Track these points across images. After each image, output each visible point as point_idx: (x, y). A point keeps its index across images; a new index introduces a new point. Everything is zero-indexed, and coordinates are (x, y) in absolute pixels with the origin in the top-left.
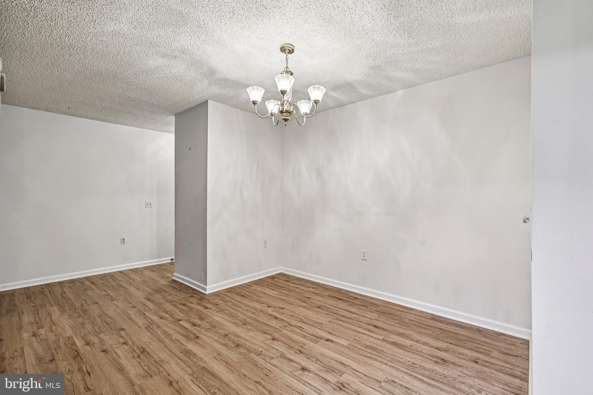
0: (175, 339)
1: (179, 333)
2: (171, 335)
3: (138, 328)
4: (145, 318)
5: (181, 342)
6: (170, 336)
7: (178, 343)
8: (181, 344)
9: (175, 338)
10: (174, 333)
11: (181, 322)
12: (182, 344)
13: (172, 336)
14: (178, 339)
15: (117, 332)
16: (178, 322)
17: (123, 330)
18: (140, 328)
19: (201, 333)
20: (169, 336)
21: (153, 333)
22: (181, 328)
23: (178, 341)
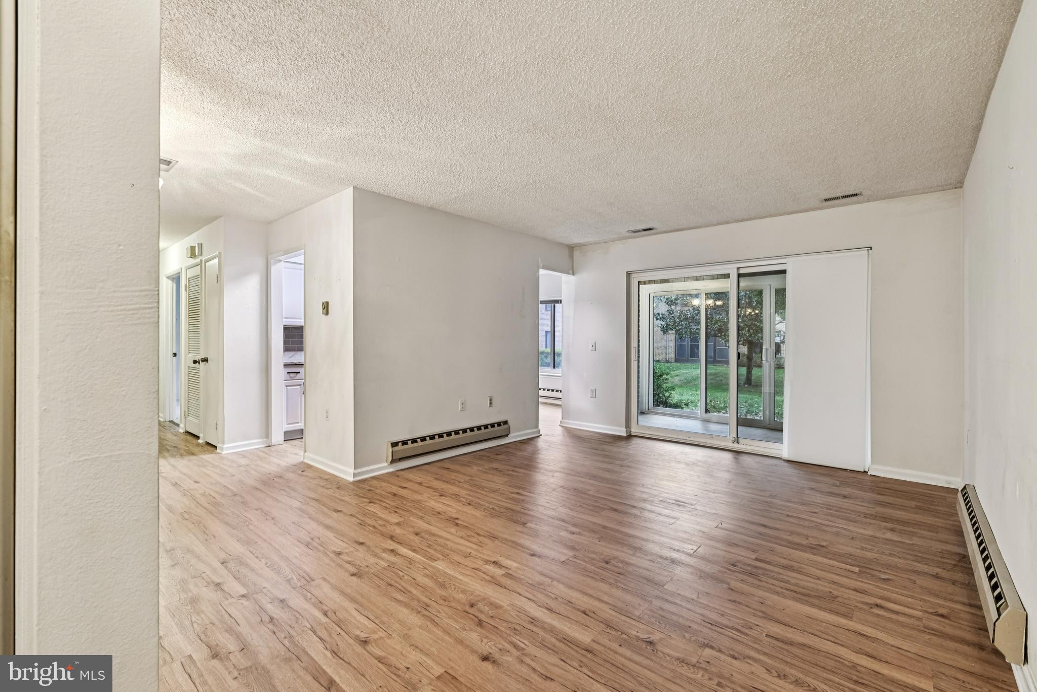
0: (262, 560)
1: (253, 570)
2: (267, 567)
3: (327, 578)
4: (320, 602)
5: (253, 555)
6: (268, 565)
7: (258, 554)
8: (254, 552)
9: (260, 560)
10: (261, 569)
11: (243, 591)
12: (251, 552)
13: (266, 564)
14: (256, 560)
15: (361, 570)
16: (249, 593)
17: (353, 575)
18: (324, 579)
19: (215, 571)
20: (270, 564)
21: (299, 570)
22: (247, 579)
23: (257, 557)
